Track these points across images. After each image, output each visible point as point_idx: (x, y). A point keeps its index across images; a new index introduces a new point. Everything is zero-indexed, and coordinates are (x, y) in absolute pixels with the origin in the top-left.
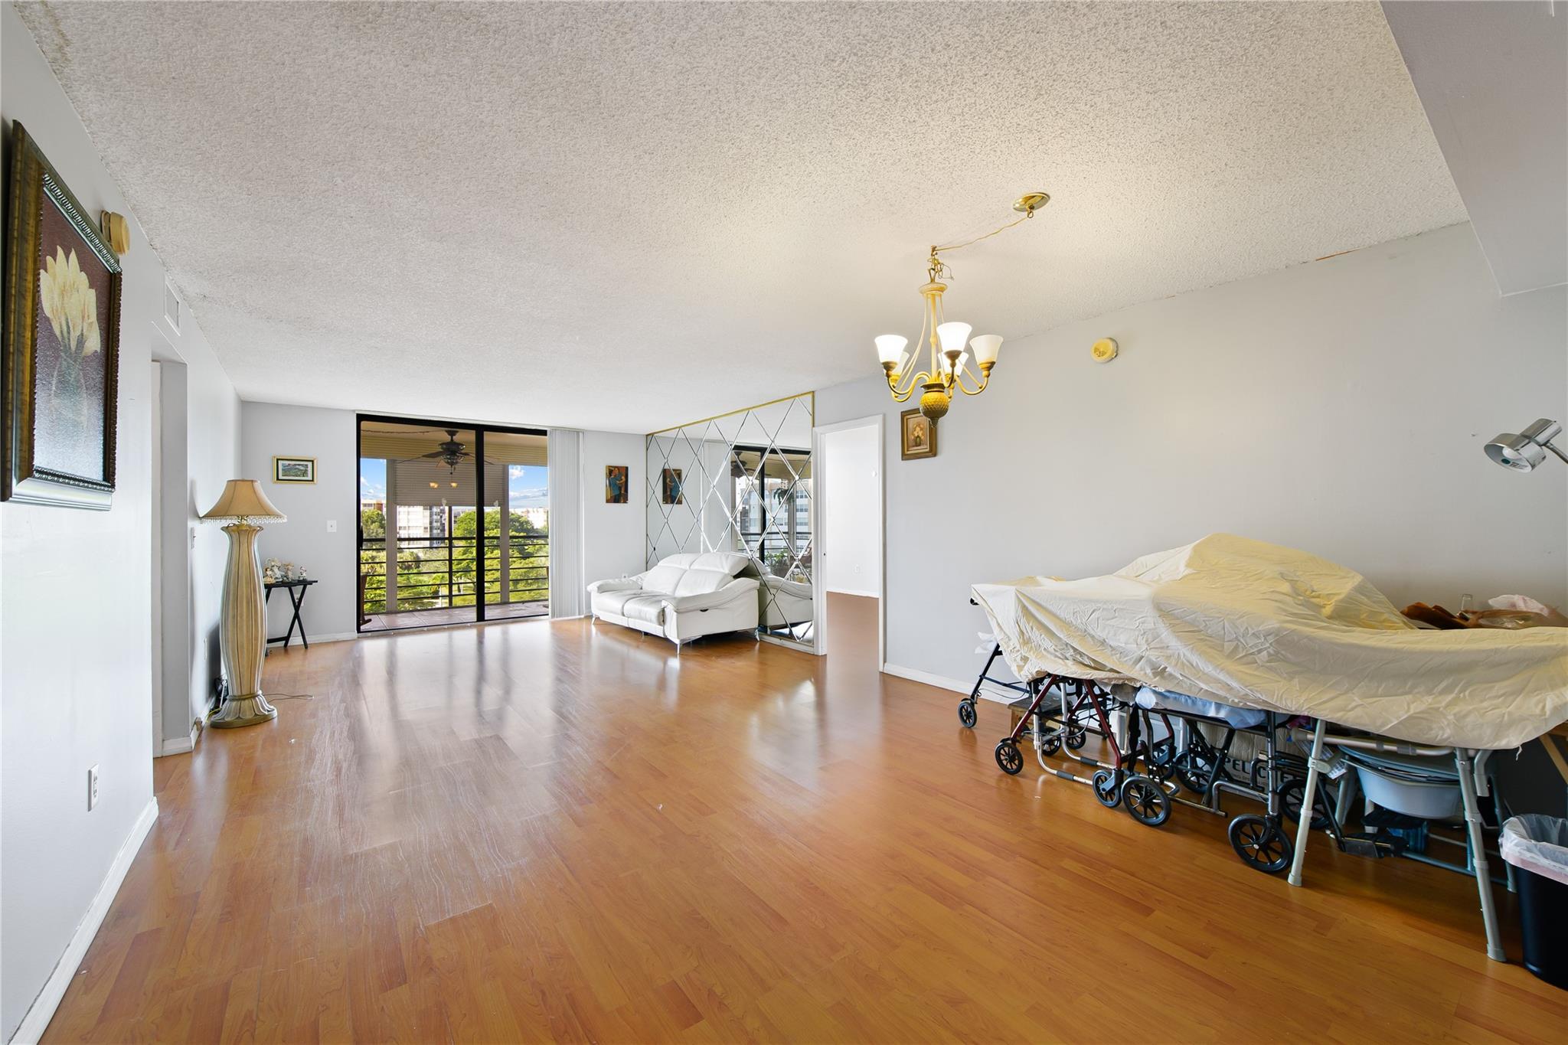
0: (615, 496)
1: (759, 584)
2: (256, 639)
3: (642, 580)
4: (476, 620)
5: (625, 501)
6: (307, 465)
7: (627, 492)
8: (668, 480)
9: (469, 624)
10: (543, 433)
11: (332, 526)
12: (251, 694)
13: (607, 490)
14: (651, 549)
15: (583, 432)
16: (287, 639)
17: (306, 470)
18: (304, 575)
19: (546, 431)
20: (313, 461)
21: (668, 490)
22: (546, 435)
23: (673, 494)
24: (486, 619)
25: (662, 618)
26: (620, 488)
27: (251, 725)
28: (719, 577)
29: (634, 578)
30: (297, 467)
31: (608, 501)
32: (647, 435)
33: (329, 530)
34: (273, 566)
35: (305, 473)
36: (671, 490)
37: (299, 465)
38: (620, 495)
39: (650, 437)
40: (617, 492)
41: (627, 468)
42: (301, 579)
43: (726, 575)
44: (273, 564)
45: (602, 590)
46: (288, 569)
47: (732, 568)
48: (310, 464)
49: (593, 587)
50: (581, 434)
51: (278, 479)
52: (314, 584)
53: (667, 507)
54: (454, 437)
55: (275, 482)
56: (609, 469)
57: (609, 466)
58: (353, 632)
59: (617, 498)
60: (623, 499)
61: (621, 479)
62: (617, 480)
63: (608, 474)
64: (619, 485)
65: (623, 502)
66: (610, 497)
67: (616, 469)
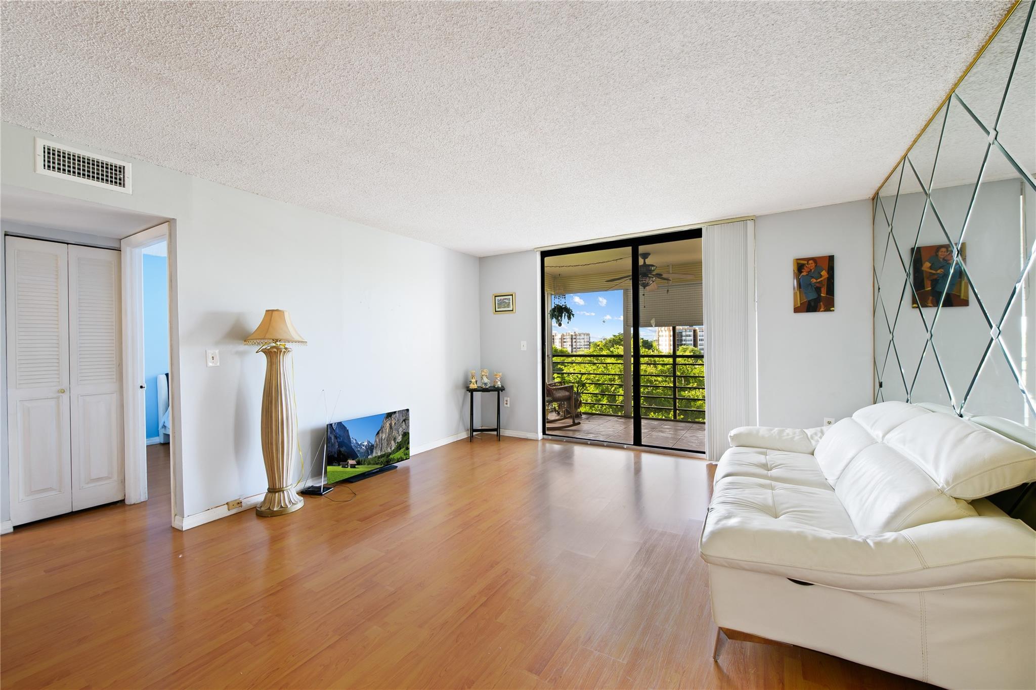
0: (809, 302)
4: (633, 444)
5: (829, 305)
6: (510, 299)
7: (833, 294)
8: (927, 265)
9: (625, 446)
10: (696, 233)
11: (524, 346)
13: (795, 294)
14: (878, 384)
16: (497, 430)
17: (509, 303)
18: (499, 383)
19: (699, 230)
20: (512, 295)
21: (928, 283)
22: (702, 236)
23: (940, 288)
24: (642, 444)
26: (818, 290)
29: (809, 432)
31: (797, 310)
32: (873, 199)
33: (522, 349)
34: (483, 376)
35: (508, 306)
36: (935, 282)
37: (506, 299)
38: (818, 300)
39: (876, 200)
40: (813, 296)
41: (831, 258)
44: (483, 374)
46: (496, 378)
48: (511, 297)
50: (749, 223)
51: (496, 311)
52: (505, 391)
54: (646, 260)
55: (495, 314)
56: (798, 264)
57: (797, 259)
58: (537, 433)
59: (813, 304)
60: (825, 306)
61: (821, 276)
62: (813, 277)
63: (796, 271)
64: (818, 285)
65: (825, 311)
66: (801, 304)
67: (811, 262)
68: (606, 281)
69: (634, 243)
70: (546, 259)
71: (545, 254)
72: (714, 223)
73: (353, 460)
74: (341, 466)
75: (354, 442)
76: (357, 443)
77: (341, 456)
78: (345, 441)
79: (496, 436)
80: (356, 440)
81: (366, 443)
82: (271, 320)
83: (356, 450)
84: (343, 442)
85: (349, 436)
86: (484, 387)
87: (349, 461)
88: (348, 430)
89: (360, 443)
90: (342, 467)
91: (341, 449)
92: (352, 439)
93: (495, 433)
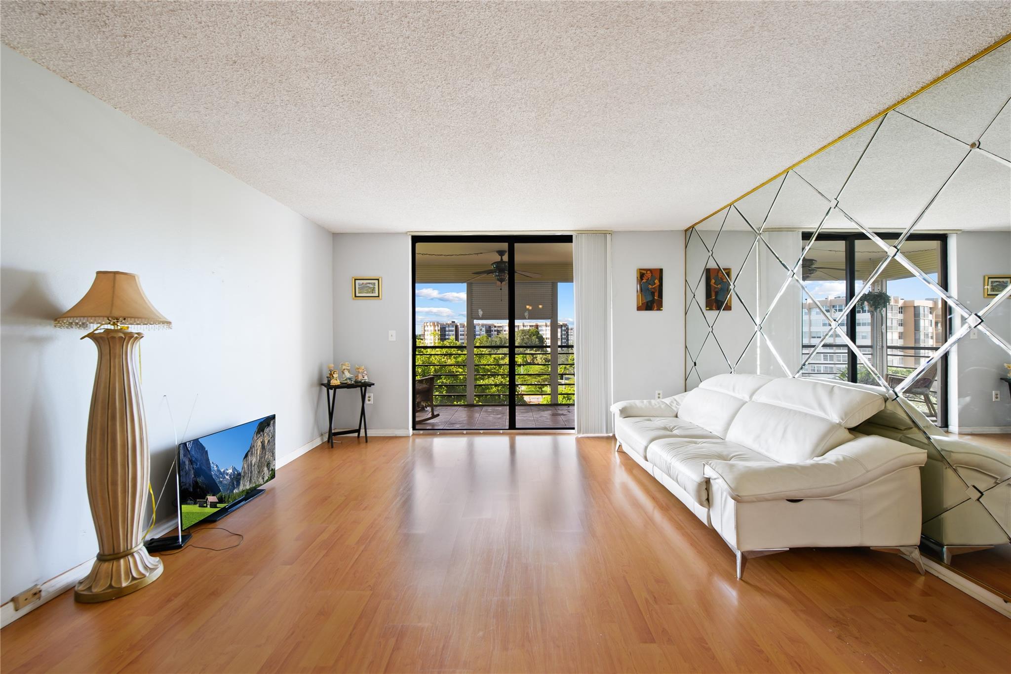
0: (647, 302)
1: (926, 455)
2: (115, 483)
3: (678, 404)
4: (508, 428)
5: (659, 307)
6: (374, 284)
7: (662, 298)
8: (713, 281)
9: (501, 431)
10: (568, 239)
11: (393, 336)
12: (114, 554)
13: (638, 296)
14: (690, 364)
15: (611, 233)
16: (358, 431)
17: (374, 288)
18: (366, 377)
19: (571, 236)
20: (378, 280)
21: (713, 294)
22: (571, 242)
23: (720, 298)
24: (516, 427)
25: (705, 489)
26: (653, 294)
27: (98, 603)
28: (821, 428)
29: (667, 401)
30: (368, 285)
31: (639, 309)
32: (686, 231)
33: (390, 339)
35: (373, 290)
36: (717, 293)
37: (369, 283)
38: (653, 301)
39: (689, 232)
40: (649, 298)
41: (661, 270)
42: (363, 381)
43: (834, 427)
44: (344, 367)
45: (626, 413)
46: (359, 372)
47: (846, 415)
48: (376, 282)
49: (615, 408)
50: (608, 236)
51: (355, 296)
52: (372, 386)
53: (712, 315)
54: (503, 257)
55: (353, 299)
56: (640, 273)
57: (640, 269)
58: (408, 429)
59: (649, 304)
60: (657, 306)
61: (655, 284)
62: (650, 284)
63: (639, 278)
64: (653, 290)
65: (657, 310)
66: (642, 304)
67: (648, 272)
68: (473, 273)
69: (512, 240)
70: (418, 245)
71: (416, 239)
72: (581, 232)
73: (213, 495)
74: (198, 505)
75: (216, 469)
76: (219, 471)
77: (198, 490)
78: (203, 467)
79: (357, 438)
80: (217, 466)
81: (230, 471)
82: (114, 287)
83: (217, 481)
84: (201, 467)
85: (208, 460)
86: (349, 383)
87: (208, 497)
88: (207, 451)
89: (222, 470)
90: (199, 507)
91: (198, 479)
92: (212, 465)
93: (356, 435)
